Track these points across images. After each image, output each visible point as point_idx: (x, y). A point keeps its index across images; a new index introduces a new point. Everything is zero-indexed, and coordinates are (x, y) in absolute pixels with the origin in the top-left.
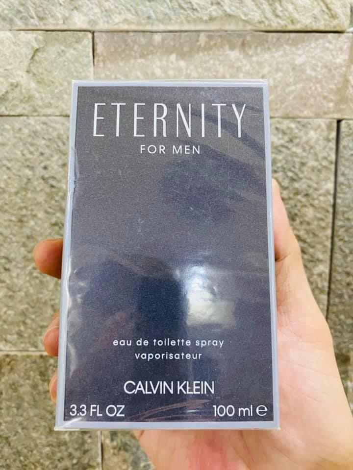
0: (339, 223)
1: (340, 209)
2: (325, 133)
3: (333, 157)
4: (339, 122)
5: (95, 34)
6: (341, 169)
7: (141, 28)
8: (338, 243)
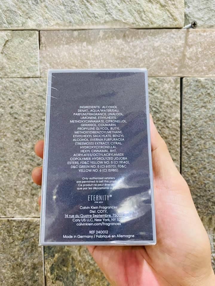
0: (184, 137)
1: (184, 129)
2: (174, 85)
3: (179, 99)
4: (181, 79)
5: (40, 32)
6: (184, 105)
7: (66, 28)
8: (185, 149)
